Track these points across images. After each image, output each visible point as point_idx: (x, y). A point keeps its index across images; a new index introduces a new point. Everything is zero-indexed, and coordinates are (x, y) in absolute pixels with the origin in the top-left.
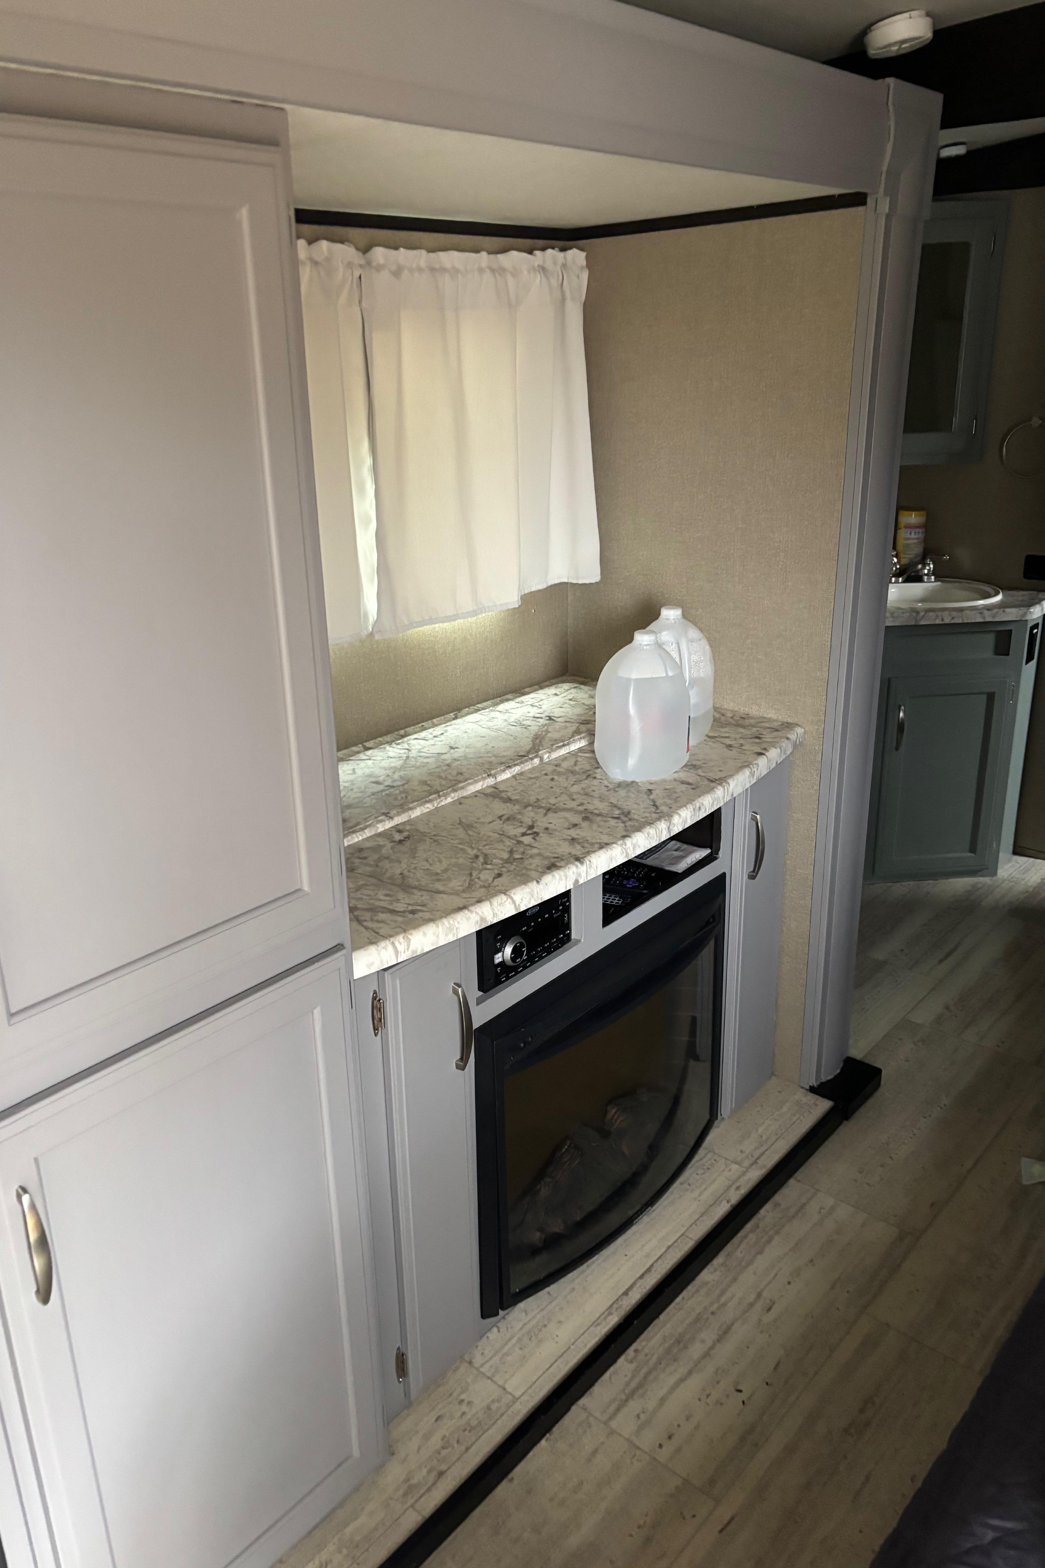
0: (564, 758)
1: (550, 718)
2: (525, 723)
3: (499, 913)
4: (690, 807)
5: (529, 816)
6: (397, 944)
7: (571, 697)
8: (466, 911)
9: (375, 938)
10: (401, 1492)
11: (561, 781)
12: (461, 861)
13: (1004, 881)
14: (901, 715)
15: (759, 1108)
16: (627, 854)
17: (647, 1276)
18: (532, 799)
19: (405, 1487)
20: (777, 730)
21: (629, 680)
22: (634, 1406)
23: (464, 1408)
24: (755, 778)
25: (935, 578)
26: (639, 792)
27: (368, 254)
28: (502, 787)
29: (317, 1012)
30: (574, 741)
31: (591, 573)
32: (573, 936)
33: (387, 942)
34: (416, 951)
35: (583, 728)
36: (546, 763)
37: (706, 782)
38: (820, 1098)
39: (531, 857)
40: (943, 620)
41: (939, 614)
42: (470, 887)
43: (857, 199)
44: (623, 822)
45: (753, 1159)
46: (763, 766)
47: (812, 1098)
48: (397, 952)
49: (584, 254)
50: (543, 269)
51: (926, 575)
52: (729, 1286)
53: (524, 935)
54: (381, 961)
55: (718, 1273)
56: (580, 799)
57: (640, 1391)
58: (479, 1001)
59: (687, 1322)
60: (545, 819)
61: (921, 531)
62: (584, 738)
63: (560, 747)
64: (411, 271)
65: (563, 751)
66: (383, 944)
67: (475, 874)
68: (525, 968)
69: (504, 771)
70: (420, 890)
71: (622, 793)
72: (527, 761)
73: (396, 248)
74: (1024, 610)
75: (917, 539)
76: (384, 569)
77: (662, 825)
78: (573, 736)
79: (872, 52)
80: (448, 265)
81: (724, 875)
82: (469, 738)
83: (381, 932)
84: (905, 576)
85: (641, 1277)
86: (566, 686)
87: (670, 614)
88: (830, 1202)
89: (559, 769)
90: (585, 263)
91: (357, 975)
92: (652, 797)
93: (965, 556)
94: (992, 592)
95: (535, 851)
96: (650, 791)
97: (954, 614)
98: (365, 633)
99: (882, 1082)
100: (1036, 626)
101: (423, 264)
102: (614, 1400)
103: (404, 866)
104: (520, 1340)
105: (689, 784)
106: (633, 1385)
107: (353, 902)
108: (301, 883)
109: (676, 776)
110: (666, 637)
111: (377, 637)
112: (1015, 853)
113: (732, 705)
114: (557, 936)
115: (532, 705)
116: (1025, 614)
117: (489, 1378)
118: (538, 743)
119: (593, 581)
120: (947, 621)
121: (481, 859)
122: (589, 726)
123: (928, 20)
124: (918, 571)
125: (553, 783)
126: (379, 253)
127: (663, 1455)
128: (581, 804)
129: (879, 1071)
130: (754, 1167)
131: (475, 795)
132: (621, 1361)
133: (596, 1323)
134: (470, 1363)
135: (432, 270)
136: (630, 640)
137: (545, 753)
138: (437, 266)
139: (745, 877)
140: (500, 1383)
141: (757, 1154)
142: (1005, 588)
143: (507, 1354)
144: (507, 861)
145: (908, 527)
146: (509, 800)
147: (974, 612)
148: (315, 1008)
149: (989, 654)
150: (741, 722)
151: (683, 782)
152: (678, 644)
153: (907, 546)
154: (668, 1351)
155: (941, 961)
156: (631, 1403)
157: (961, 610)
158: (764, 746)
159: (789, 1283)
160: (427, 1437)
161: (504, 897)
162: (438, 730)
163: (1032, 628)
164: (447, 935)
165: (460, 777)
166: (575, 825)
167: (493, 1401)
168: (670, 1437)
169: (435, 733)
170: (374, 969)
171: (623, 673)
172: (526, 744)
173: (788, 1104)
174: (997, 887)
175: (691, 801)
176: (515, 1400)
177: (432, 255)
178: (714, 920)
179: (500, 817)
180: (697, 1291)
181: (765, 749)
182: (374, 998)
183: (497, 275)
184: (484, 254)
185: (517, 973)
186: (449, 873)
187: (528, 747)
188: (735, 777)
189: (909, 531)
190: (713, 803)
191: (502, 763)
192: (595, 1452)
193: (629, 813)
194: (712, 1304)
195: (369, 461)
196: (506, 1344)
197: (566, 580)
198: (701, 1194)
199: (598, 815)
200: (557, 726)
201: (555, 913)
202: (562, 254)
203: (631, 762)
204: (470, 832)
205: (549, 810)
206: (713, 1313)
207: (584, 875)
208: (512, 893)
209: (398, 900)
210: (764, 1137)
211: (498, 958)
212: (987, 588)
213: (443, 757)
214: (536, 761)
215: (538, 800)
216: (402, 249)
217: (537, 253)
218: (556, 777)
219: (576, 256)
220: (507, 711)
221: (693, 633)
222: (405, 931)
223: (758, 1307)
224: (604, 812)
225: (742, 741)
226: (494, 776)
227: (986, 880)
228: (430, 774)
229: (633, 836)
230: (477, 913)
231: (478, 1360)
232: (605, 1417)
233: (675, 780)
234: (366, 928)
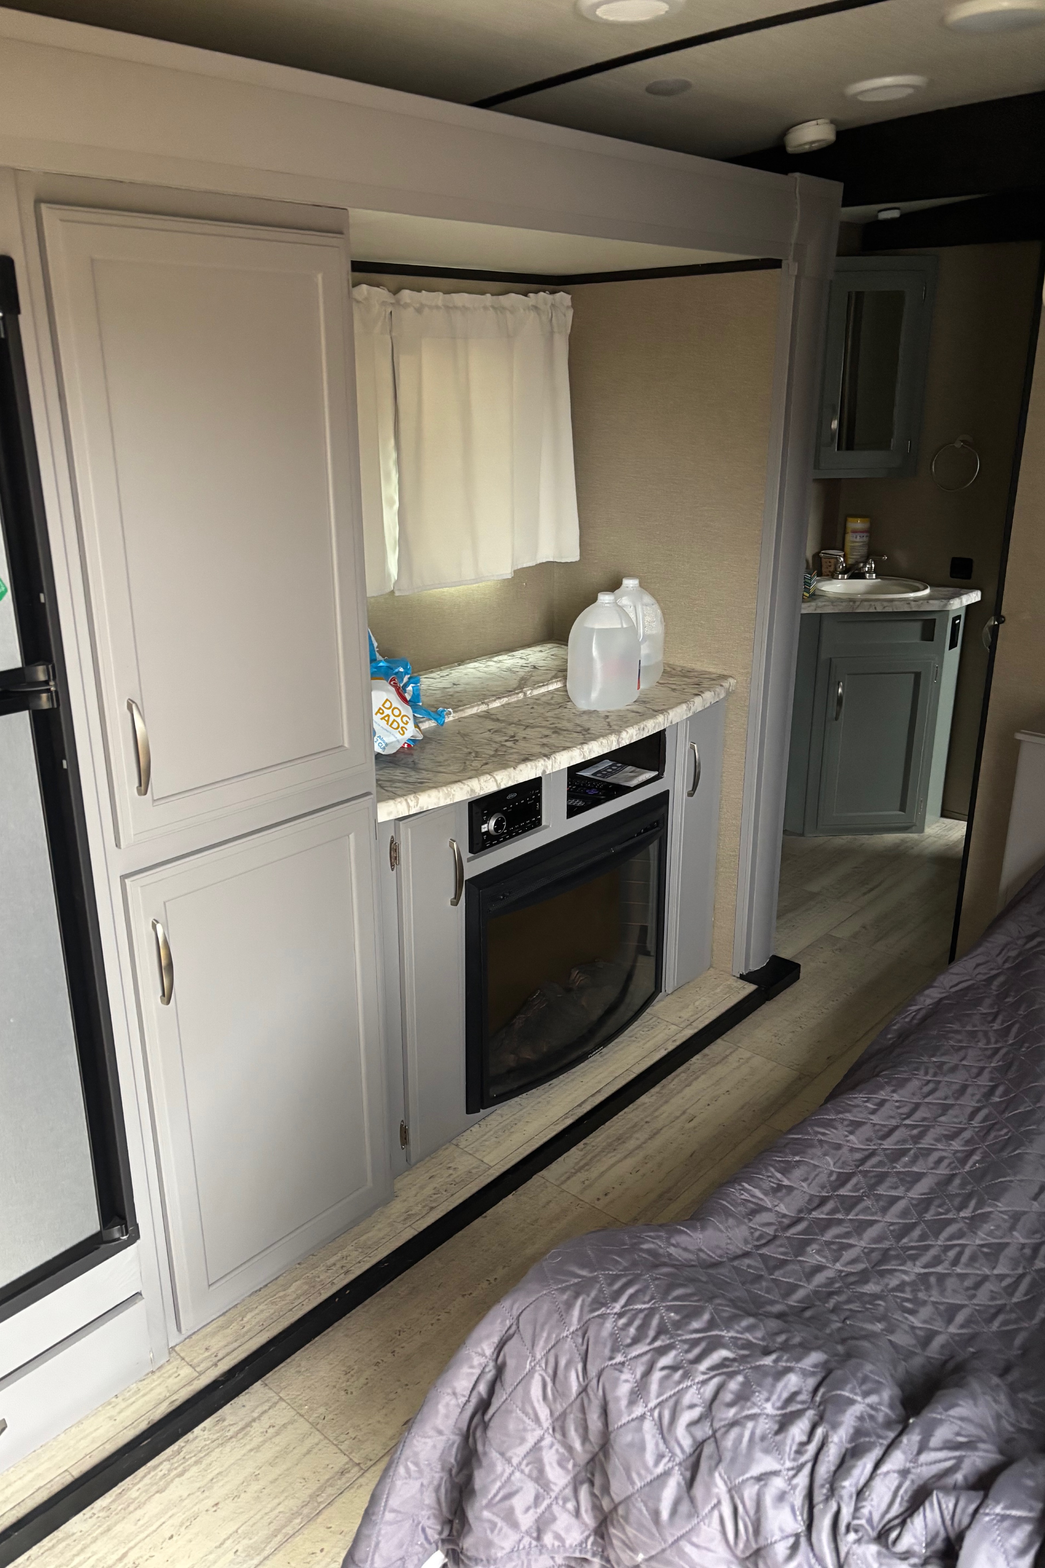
0: (544, 695)
1: (535, 667)
2: (514, 669)
3: (484, 787)
4: (636, 727)
5: (511, 730)
6: (409, 801)
7: (552, 653)
8: (460, 784)
9: (393, 796)
10: (402, 1218)
11: (540, 709)
12: (458, 755)
13: (929, 836)
14: (840, 690)
15: (698, 989)
16: (584, 756)
17: (598, 1095)
18: (516, 720)
19: (405, 1216)
20: (714, 680)
21: (593, 629)
22: (582, 1176)
23: (451, 1171)
24: (691, 711)
25: (876, 576)
26: (598, 717)
27: (398, 295)
28: (492, 712)
29: (352, 836)
30: (552, 683)
31: (572, 554)
32: (544, 823)
33: (402, 799)
34: (423, 808)
35: (560, 674)
36: (529, 698)
37: (651, 712)
38: (749, 984)
39: (511, 754)
40: (875, 608)
41: (873, 603)
42: (464, 770)
43: (775, 264)
44: (583, 735)
45: (689, 1022)
46: (698, 704)
47: (742, 983)
48: (409, 806)
49: (569, 297)
50: (536, 308)
51: (867, 572)
52: (662, 1106)
53: (504, 813)
54: (398, 812)
55: (654, 1097)
56: (552, 720)
57: (587, 1167)
58: (469, 860)
59: (628, 1126)
60: (523, 732)
61: (865, 534)
62: (560, 681)
63: (540, 687)
64: (431, 308)
65: (543, 690)
66: (399, 800)
67: (468, 763)
68: (505, 839)
69: (495, 700)
70: (427, 771)
71: (585, 717)
72: (514, 694)
73: (419, 291)
74: (945, 601)
75: (862, 542)
76: (404, 541)
77: (613, 738)
78: (551, 679)
79: (790, 150)
80: (460, 304)
81: (668, 791)
82: (469, 678)
83: (399, 793)
84: (850, 573)
85: (593, 1095)
86: (549, 646)
87: (630, 583)
88: (748, 1054)
89: (538, 702)
90: (570, 304)
91: (381, 819)
92: (608, 720)
93: (902, 558)
94: (921, 587)
95: (514, 750)
96: (607, 717)
97: (885, 604)
98: (388, 590)
99: (801, 975)
100: (959, 617)
101: (440, 303)
102: (566, 1173)
103: (415, 757)
104: (496, 1132)
105: (637, 712)
106: (582, 1164)
107: (379, 777)
108: (343, 742)
109: (629, 707)
110: (625, 601)
111: (397, 594)
112: (943, 815)
113: (681, 661)
114: (530, 819)
115: (521, 658)
116: (946, 605)
117: (470, 1154)
118: (522, 683)
119: (574, 560)
120: (879, 609)
121: (473, 754)
122: (564, 673)
123: (833, 126)
124: (860, 569)
125: (532, 711)
126: (406, 294)
127: (599, 1205)
128: (553, 724)
129: (799, 966)
130: (689, 1027)
131: (471, 716)
132: (574, 1149)
133: (555, 1123)
134: (457, 1145)
135: (447, 308)
136: (595, 600)
137: (528, 690)
138: (451, 305)
139: (685, 795)
140: (480, 1158)
141: (692, 1019)
142: (932, 585)
143: (485, 1141)
144: (493, 756)
145: (855, 531)
146: (498, 720)
147: (902, 603)
148: (350, 833)
149: (916, 640)
150: (688, 674)
151: (633, 712)
152: (635, 607)
153: (853, 548)
154: (610, 1145)
155: (865, 894)
156: (579, 1174)
157: (892, 600)
158: (701, 690)
159: (709, 1105)
160: (422, 1188)
161: (489, 777)
162: (444, 673)
163: (954, 619)
164: (445, 799)
165: (460, 703)
166: (546, 736)
167: (474, 1168)
168: (606, 1195)
169: (442, 674)
170: (392, 817)
171: (589, 624)
172: (514, 683)
173: (721, 987)
174: (922, 841)
175: (637, 723)
176: (490, 1167)
177: (447, 296)
178: (658, 824)
179: (489, 730)
180: (637, 1108)
181: (701, 692)
182: (392, 842)
183: (499, 312)
184: (488, 295)
185: (499, 842)
186: (449, 762)
187: (515, 686)
188: (674, 709)
189: (854, 535)
190: (655, 726)
191: (493, 695)
192: (549, 1202)
193: (589, 729)
194: (646, 1117)
195: (394, 455)
196: (485, 1135)
197: (552, 560)
198: (644, 1044)
199: (565, 730)
200: (539, 672)
201: (529, 801)
202: (550, 297)
203: (594, 695)
204: (466, 739)
205: (527, 726)
206: (646, 1122)
207: (550, 767)
208: (495, 774)
209: (410, 776)
210: (700, 1008)
211: (484, 828)
212: (917, 584)
213: (448, 690)
214: (521, 695)
215: (520, 720)
216: (423, 292)
217: (531, 295)
218: (535, 707)
219: (563, 298)
220: (500, 661)
221: (648, 599)
222: (415, 793)
223: (684, 1117)
224: (570, 728)
225: (684, 687)
226: (487, 704)
227: (915, 836)
228: (436, 701)
229: (590, 743)
230: (468, 786)
231: (463, 1144)
232: (558, 1183)
233: (628, 710)
234: (386, 791)
